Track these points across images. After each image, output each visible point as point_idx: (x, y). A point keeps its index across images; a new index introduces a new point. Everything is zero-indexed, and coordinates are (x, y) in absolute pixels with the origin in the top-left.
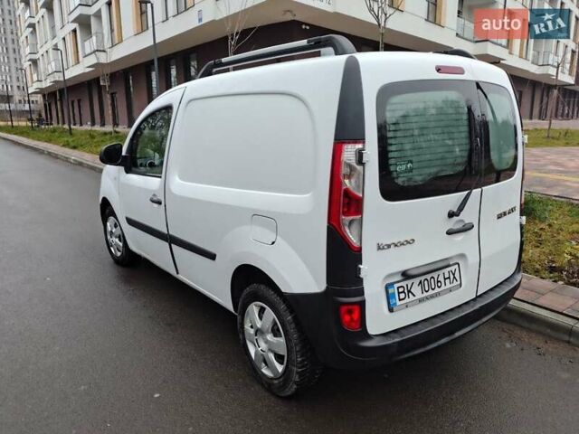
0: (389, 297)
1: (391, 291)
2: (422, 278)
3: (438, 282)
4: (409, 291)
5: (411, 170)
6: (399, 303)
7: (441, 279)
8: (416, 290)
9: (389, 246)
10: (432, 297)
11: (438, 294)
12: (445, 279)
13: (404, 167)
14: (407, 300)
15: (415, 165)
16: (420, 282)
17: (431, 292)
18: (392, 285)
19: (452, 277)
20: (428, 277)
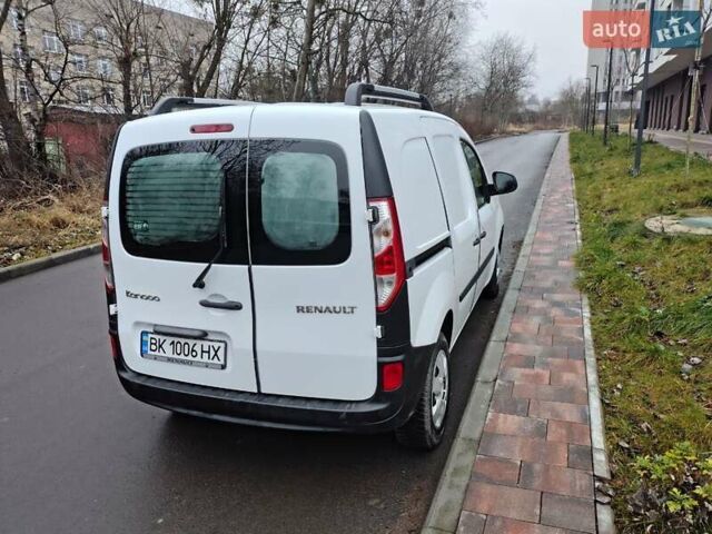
0: (143, 343)
1: (144, 338)
2: (176, 340)
3: (193, 351)
4: (160, 346)
5: (147, 230)
6: (149, 352)
7: (198, 348)
8: (167, 347)
9: (136, 296)
10: (183, 362)
11: (190, 363)
12: (203, 352)
13: (139, 226)
14: (156, 353)
15: (151, 226)
16: (173, 343)
17: (182, 357)
18: (147, 333)
19: (212, 353)
20: (183, 341)
